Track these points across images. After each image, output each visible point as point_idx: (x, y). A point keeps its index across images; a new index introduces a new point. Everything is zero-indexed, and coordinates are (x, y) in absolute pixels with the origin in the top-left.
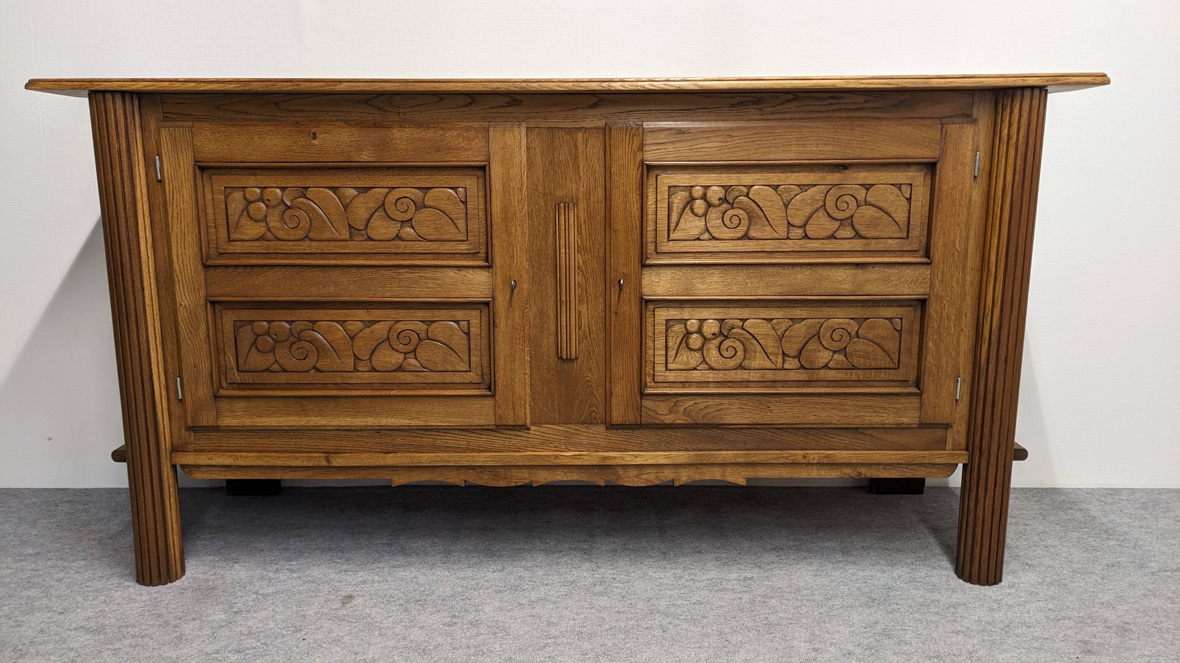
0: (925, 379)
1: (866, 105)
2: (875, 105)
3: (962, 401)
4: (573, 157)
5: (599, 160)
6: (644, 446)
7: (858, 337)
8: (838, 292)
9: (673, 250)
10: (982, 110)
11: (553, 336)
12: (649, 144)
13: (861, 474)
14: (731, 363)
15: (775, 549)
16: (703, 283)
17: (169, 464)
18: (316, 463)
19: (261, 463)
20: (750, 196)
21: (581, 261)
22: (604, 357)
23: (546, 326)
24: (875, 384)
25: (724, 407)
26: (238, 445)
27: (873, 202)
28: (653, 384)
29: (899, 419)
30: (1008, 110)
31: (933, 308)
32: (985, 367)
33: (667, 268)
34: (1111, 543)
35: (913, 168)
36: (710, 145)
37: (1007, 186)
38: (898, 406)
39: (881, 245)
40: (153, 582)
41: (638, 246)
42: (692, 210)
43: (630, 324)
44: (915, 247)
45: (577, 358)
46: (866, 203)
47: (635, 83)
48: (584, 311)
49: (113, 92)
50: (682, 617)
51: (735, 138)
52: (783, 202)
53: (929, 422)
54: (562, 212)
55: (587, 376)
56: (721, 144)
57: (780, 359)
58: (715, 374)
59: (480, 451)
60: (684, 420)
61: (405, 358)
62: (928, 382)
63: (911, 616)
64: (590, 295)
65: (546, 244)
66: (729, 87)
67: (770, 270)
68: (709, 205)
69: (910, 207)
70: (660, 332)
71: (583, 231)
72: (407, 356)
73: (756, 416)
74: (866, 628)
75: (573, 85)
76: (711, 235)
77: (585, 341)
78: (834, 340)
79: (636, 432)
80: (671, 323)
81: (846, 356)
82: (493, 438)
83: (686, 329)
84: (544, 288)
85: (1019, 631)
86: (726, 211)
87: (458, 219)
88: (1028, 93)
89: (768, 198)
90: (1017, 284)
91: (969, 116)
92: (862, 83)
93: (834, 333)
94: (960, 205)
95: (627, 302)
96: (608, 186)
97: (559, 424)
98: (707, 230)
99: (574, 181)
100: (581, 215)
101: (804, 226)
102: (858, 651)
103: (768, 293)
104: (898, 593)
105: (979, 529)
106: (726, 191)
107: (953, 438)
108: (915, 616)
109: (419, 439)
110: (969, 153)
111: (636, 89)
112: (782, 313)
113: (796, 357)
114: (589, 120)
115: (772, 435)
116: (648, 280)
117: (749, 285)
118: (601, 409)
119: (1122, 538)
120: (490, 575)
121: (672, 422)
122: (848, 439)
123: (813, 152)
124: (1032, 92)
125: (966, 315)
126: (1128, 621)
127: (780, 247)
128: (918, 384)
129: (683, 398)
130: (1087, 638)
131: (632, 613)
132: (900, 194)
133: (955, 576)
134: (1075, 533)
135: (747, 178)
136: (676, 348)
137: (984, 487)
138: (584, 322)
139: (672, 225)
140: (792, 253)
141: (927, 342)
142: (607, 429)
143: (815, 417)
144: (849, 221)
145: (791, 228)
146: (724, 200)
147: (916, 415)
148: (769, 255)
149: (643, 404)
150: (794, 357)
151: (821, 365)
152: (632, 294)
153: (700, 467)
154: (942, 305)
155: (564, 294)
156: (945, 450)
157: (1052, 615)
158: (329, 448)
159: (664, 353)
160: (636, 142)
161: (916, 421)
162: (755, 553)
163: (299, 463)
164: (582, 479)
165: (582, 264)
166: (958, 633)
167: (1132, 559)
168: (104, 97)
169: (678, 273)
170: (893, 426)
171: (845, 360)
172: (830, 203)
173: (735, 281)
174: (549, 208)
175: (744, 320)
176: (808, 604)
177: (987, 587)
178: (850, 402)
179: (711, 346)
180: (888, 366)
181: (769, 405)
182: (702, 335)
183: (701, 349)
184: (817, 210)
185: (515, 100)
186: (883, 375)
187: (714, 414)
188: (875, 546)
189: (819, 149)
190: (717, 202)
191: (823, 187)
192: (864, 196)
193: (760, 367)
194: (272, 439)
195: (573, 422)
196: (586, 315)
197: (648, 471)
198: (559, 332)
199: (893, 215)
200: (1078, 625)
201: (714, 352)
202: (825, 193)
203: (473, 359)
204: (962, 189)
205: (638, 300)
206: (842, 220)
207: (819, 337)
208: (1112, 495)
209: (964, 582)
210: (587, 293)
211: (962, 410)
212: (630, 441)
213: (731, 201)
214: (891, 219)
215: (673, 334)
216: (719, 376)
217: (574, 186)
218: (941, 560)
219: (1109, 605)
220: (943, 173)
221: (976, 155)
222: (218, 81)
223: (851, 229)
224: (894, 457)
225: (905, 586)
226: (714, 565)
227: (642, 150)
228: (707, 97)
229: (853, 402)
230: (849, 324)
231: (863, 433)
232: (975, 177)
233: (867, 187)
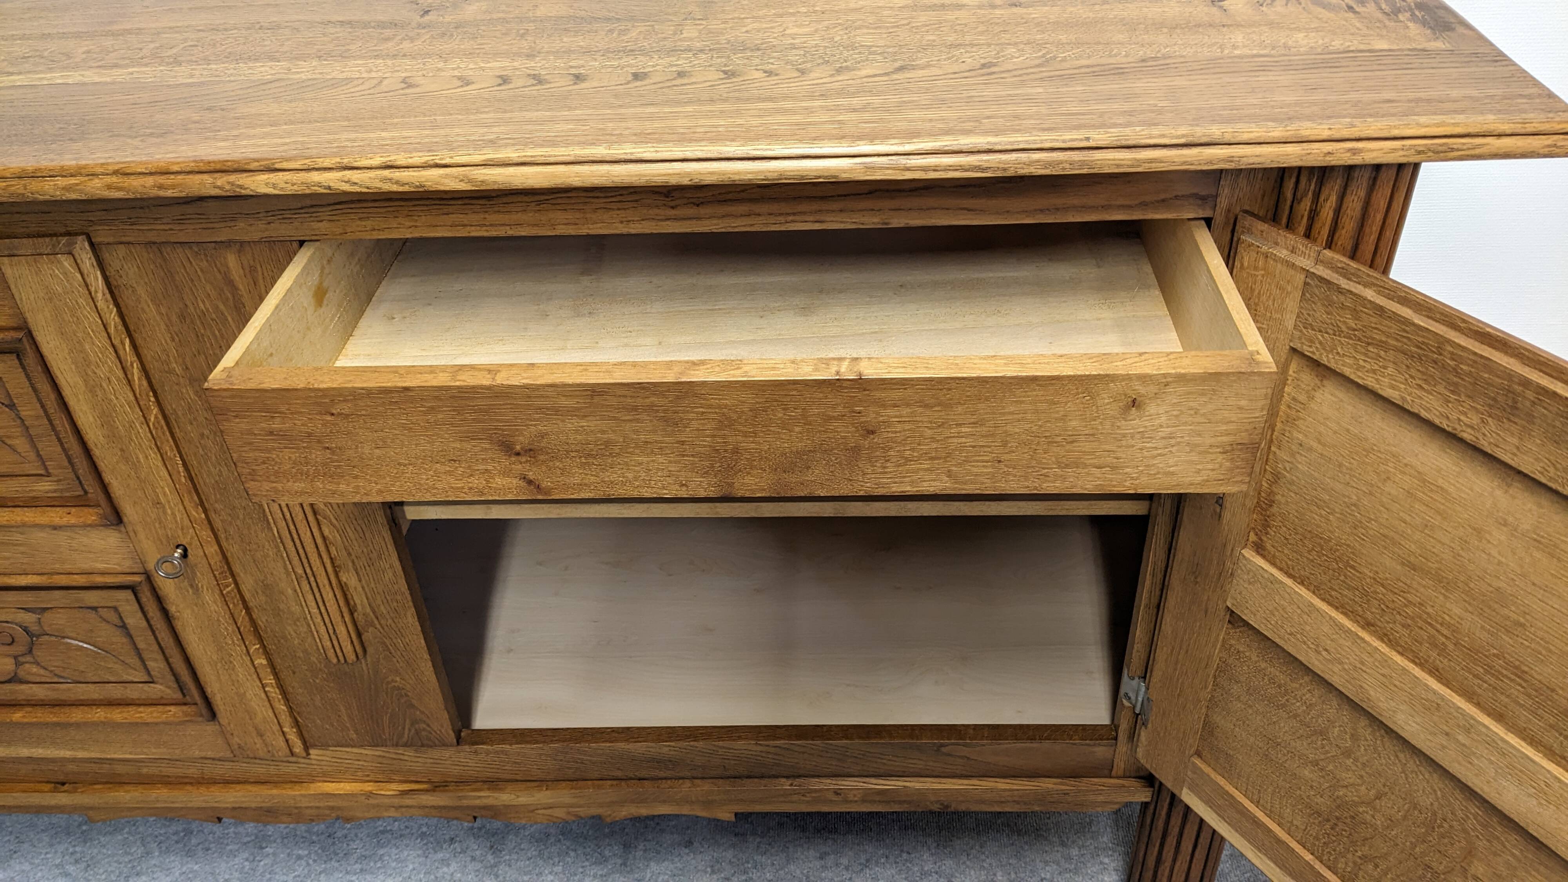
4: (231, 302)
23: (282, 606)
47: (303, 176)
48: (353, 583)
55: (393, 681)
61: (18, 664)
64: (358, 557)
72: (21, 659)
77: (371, 629)
84: (256, 546)
87: (9, 437)
97: (361, 746)
122: (921, 762)
156: (1111, 777)
195: (388, 743)
196: (360, 588)
203: (151, 664)
210: (349, 554)
231: (949, 755)
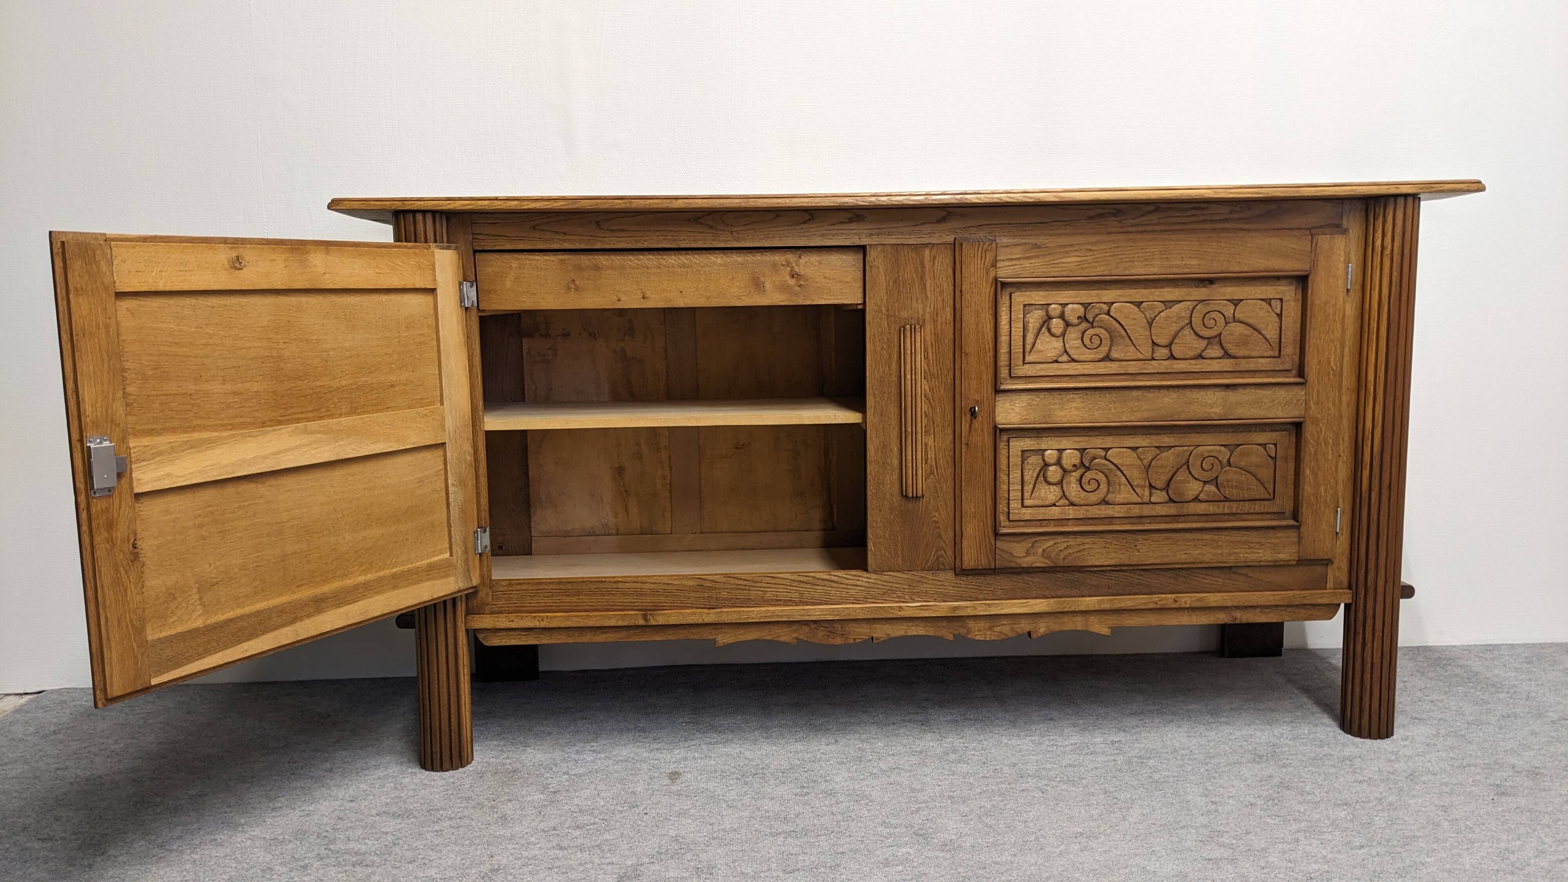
0: (1303, 510)
1: (1232, 216)
2: (1241, 215)
3: (1342, 534)
4: (919, 275)
5: (947, 278)
6: (998, 593)
7: (1230, 465)
8: (1208, 417)
9: (1030, 374)
10: (1351, 219)
11: (897, 471)
12: (1003, 260)
13: (1236, 619)
14: (1094, 498)
15: (1133, 714)
16: (1062, 409)
17: (464, 629)
18: (632, 622)
19: (568, 624)
20: (1111, 314)
21: (927, 388)
22: (952, 494)
23: (889, 460)
24: (1249, 517)
25: (1087, 546)
26: (542, 605)
27: (1241, 319)
28: (1007, 523)
29: (1277, 555)
30: (1381, 219)
31: (1309, 431)
32: (1367, 494)
33: (1022, 394)
34: (1502, 696)
35: (1283, 282)
36: (1068, 260)
37: (1383, 298)
38: (1274, 541)
39: (1251, 365)
40: (444, 767)
41: (991, 370)
42: (1049, 330)
43: (982, 455)
44: (1287, 366)
45: (923, 496)
46: (1235, 320)
47: (990, 196)
48: (931, 443)
49: (424, 212)
50: (1058, 779)
51: (1096, 252)
52: (1147, 320)
53: (1309, 558)
54: (908, 334)
55: (935, 516)
56: (1079, 259)
57: (1147, 493)
58: (1076, 510)
59: (814, 604)
60: (1042, 562)
62: (1306, 513)
63: (1306, 770)
64: (938, 426)
65: (890, 370)
66: (1091, 198)
67: (1135, 393)
68: (1068, 324)
69: (1281, 324)
70: (1015, 465)
71: (930, 355)
73: (1122, 556)
74: (1261, 781)
75: (926, 199)
76: (1070, 356)
77: (932, 476)
78: (1204, 470)
79: (988, 578)
80: (1027, 454)
81: (1217, 487)
82: (829, 589)
83: (1044, 460)
84: (887, 419)
85: (1424, 778)
86: (1086, 331)
88: (1401, 201)
89: (1132, 316)
90: (1398, 403)
91: (1338, 226)
92: (1231, 193)
93: (1204, 462)
94: (1335, 321)
95: (979, 432)
96: (958, 306)
97: (902, 571)
98: (1066, 351)
99: (920, 301)
100: (928, 338)
101: (1169, 346)
102: (1260, 802)
103: (1133, 418)
104: (1284, 749)
105: (1367, 676)
106: (1086, 309)
107: (1334, 576)
108: (1310, 769)
109: (747, 592)
110: (1341, 266)
111: (992, 201)
112: (1148, 440)
113: (1164, 489)
114: (937, 235)
115: (1139, 577)
116: (1002, 407)
117: (1113, 411)
118: (950, 553)
119: (1512, 691)
120: (824, 748)
121: (1030, 566)
122: (1221, 580)
123: (1177, 266)
124: (1406, 200)
125: (1343, 439)
126: (1537, 765)
127: (1145, 369)
128: (1295, 516)
129: (1042, 538)
130: (1498, 782)
131: (1000, 778)
132: (1270, 310)
133: (1342, 732)
134: (1460, 688)
135: (1108, 295)
136: (1033, 482)
137: (1371, 628)
138: (931, 455)
139: (1028, 347)
140: (1157, 375)
141: (1304, 469)
142: (956, 574)
143: (1186, 556)
144: (1217, 339)
145: (1156, 348)
146: (1081, 318)
147: (1294, 551)
148: (1132, 377)
149: (997, 546)
150: (1161, 490)
151: (1191, 498)
152: (985, 423)
153: (1059, 615)
154: (1319, 429)
155: (909, 424)
156: (1326, 589)
157: (1457, 763)
158: (645, 604)
159: (1020, 488)
160: (989, 257)
161: (1295, 556)
162: (1115, 718)
163: (613, 623)
164: (928, 634)
165: (928, 392)
166: (1361, 782)
167: (1527, 710)
168: (414, 217)
169: (1036, 399)
170: (1270, 564)
171: (1217, 491)
172: (1197, 321)
173: (1097, 407)
174: (893, 331)
175: (1107, 450)
176: (1190, 763)
177: (1379, 741)
178: (1224, 537)
179: (1072, 479)
180: (1262, 497)
181: (1136, 543)
182: (1062, 467)
183: (1060, 483)
184: (1183, 328)
185: (858, 216)
186: (1257, 507)
187: (1075, 555)
188: (1245, 707)
189: (1184, 262)
190: (1076, 321)
191: (1189, 303)
192: (1232, 312)
193: (1125, 501)
194: (581, 597)
195: (919, 568)
196: (933, 448)
197: (1002, 623)
198: (904, 467)
199: (1264, 332)
200: (1486, 771)
201: (1074, 486)
202: (1191, 310)
204: (1336, 303)
205: (991, 430)
206: (1209, 338)
207: (1188, 466)
208: (1490, 650)
209: (1352, 737)
210: (934, 423)
211: (1343, 544)
212: (983, 588)
213: (1091, 320)
214: (1261, 337)
215: (1030, 467)
216: (1081, 513)
217: (920, 306)
218: (1321, 718)
219: (1513, 752)
220: (1315, 286)
221: (1348, 267)
222: (542, 199)
223: (1219, 348)
224: (1272, 598)
225: (1291, 743)
226: (1073, 731)
227: (995, 266)
228: (1063, 209)
229: (1227, 538)
230: (1220, 451)
231: (1236, 573)
232: (1348, 290)
233: (1236, 302)
